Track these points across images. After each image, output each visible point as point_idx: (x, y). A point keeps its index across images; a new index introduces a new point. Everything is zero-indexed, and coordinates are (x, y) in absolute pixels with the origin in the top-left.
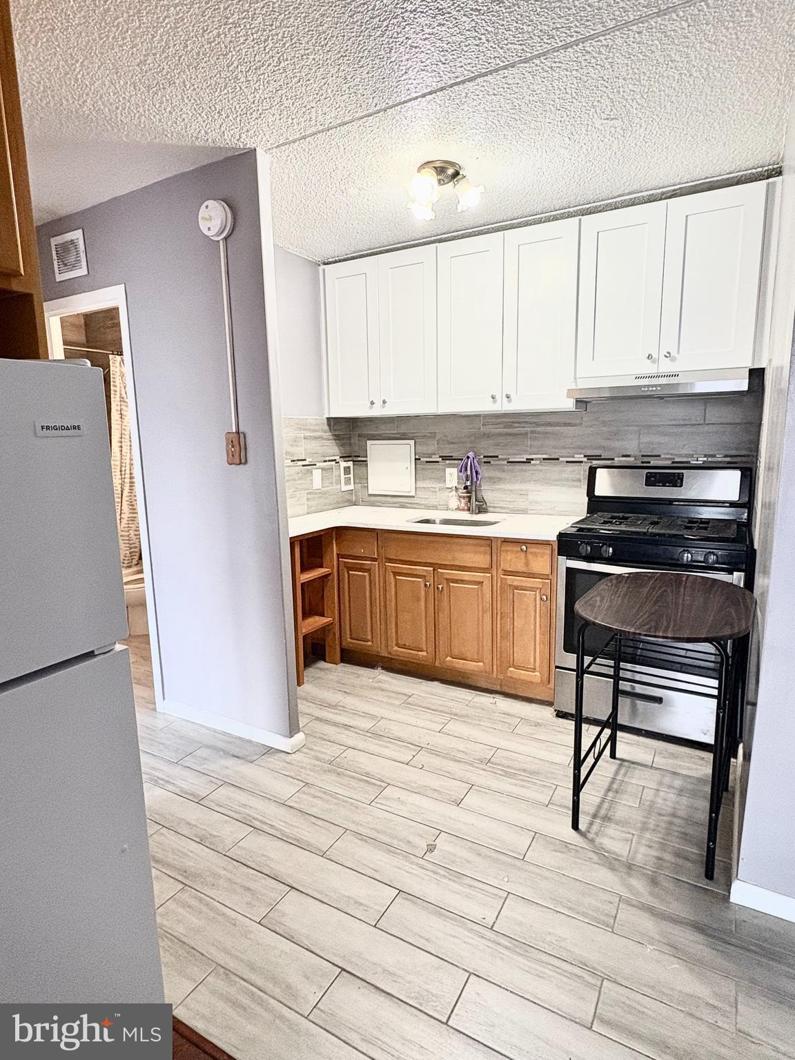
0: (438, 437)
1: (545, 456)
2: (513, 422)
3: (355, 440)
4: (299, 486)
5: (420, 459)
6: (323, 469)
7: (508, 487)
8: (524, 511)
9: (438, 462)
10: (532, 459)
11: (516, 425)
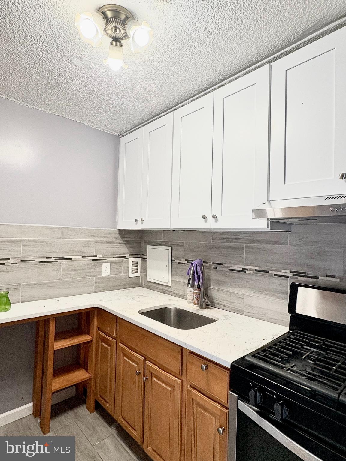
0: (185, 246)
1: (257, 268)
2: (234, 239)
3: (142, 244)
4: (88, 274)
5: (174, 261)
6: (112, 263)
7: (229, 289)
8: (241, 312)
9: (184, 264)
10: (247, 270)
11: (235, 240)
